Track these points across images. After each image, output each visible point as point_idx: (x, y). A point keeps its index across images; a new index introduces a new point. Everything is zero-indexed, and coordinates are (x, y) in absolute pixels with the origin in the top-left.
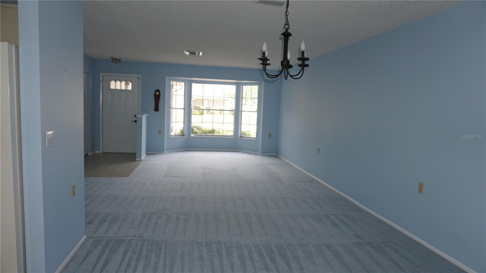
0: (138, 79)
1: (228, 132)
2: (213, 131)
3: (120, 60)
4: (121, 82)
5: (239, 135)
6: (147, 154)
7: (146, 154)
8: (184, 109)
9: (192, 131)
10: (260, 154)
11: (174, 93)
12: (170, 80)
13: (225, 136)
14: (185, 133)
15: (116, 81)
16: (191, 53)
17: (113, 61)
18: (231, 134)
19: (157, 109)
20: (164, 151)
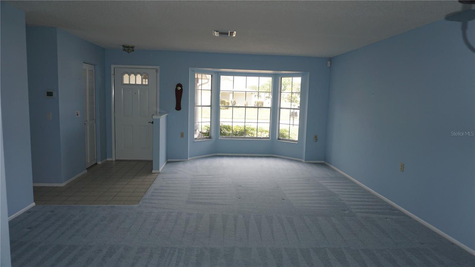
0: (156, 71)
1: (263, 134)
2: (244, 132)
3: (132, 47)
4: (136, 75)
5: (277, 137)
6: (168, 162)
7: (166, 162)
8: (211, 106)
9: (221, 132)
10: (304, 161)
11: (200, 88)
12: (194, 72)
13: (260, 138)
14: (213, 134)
15: (129, 75)
16: (221, 33)
17: (124, 50)
18: (266, 135)
19: (178, 108)
20: (188, 159)
